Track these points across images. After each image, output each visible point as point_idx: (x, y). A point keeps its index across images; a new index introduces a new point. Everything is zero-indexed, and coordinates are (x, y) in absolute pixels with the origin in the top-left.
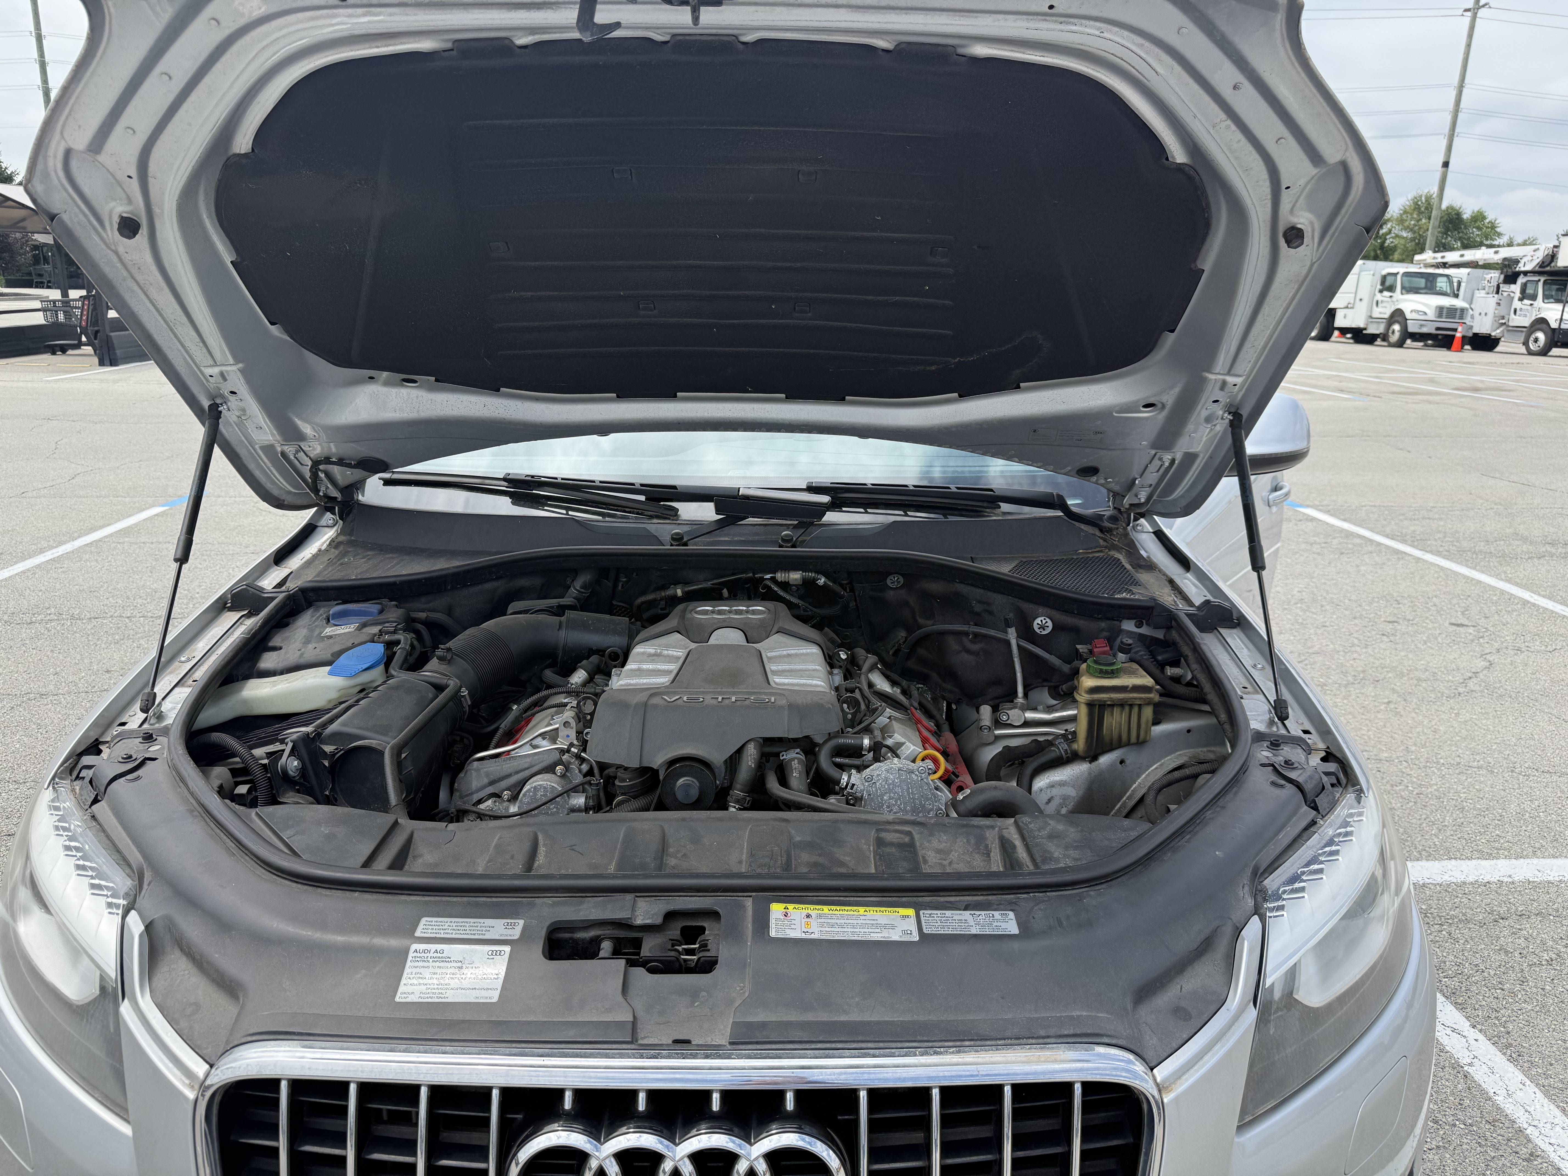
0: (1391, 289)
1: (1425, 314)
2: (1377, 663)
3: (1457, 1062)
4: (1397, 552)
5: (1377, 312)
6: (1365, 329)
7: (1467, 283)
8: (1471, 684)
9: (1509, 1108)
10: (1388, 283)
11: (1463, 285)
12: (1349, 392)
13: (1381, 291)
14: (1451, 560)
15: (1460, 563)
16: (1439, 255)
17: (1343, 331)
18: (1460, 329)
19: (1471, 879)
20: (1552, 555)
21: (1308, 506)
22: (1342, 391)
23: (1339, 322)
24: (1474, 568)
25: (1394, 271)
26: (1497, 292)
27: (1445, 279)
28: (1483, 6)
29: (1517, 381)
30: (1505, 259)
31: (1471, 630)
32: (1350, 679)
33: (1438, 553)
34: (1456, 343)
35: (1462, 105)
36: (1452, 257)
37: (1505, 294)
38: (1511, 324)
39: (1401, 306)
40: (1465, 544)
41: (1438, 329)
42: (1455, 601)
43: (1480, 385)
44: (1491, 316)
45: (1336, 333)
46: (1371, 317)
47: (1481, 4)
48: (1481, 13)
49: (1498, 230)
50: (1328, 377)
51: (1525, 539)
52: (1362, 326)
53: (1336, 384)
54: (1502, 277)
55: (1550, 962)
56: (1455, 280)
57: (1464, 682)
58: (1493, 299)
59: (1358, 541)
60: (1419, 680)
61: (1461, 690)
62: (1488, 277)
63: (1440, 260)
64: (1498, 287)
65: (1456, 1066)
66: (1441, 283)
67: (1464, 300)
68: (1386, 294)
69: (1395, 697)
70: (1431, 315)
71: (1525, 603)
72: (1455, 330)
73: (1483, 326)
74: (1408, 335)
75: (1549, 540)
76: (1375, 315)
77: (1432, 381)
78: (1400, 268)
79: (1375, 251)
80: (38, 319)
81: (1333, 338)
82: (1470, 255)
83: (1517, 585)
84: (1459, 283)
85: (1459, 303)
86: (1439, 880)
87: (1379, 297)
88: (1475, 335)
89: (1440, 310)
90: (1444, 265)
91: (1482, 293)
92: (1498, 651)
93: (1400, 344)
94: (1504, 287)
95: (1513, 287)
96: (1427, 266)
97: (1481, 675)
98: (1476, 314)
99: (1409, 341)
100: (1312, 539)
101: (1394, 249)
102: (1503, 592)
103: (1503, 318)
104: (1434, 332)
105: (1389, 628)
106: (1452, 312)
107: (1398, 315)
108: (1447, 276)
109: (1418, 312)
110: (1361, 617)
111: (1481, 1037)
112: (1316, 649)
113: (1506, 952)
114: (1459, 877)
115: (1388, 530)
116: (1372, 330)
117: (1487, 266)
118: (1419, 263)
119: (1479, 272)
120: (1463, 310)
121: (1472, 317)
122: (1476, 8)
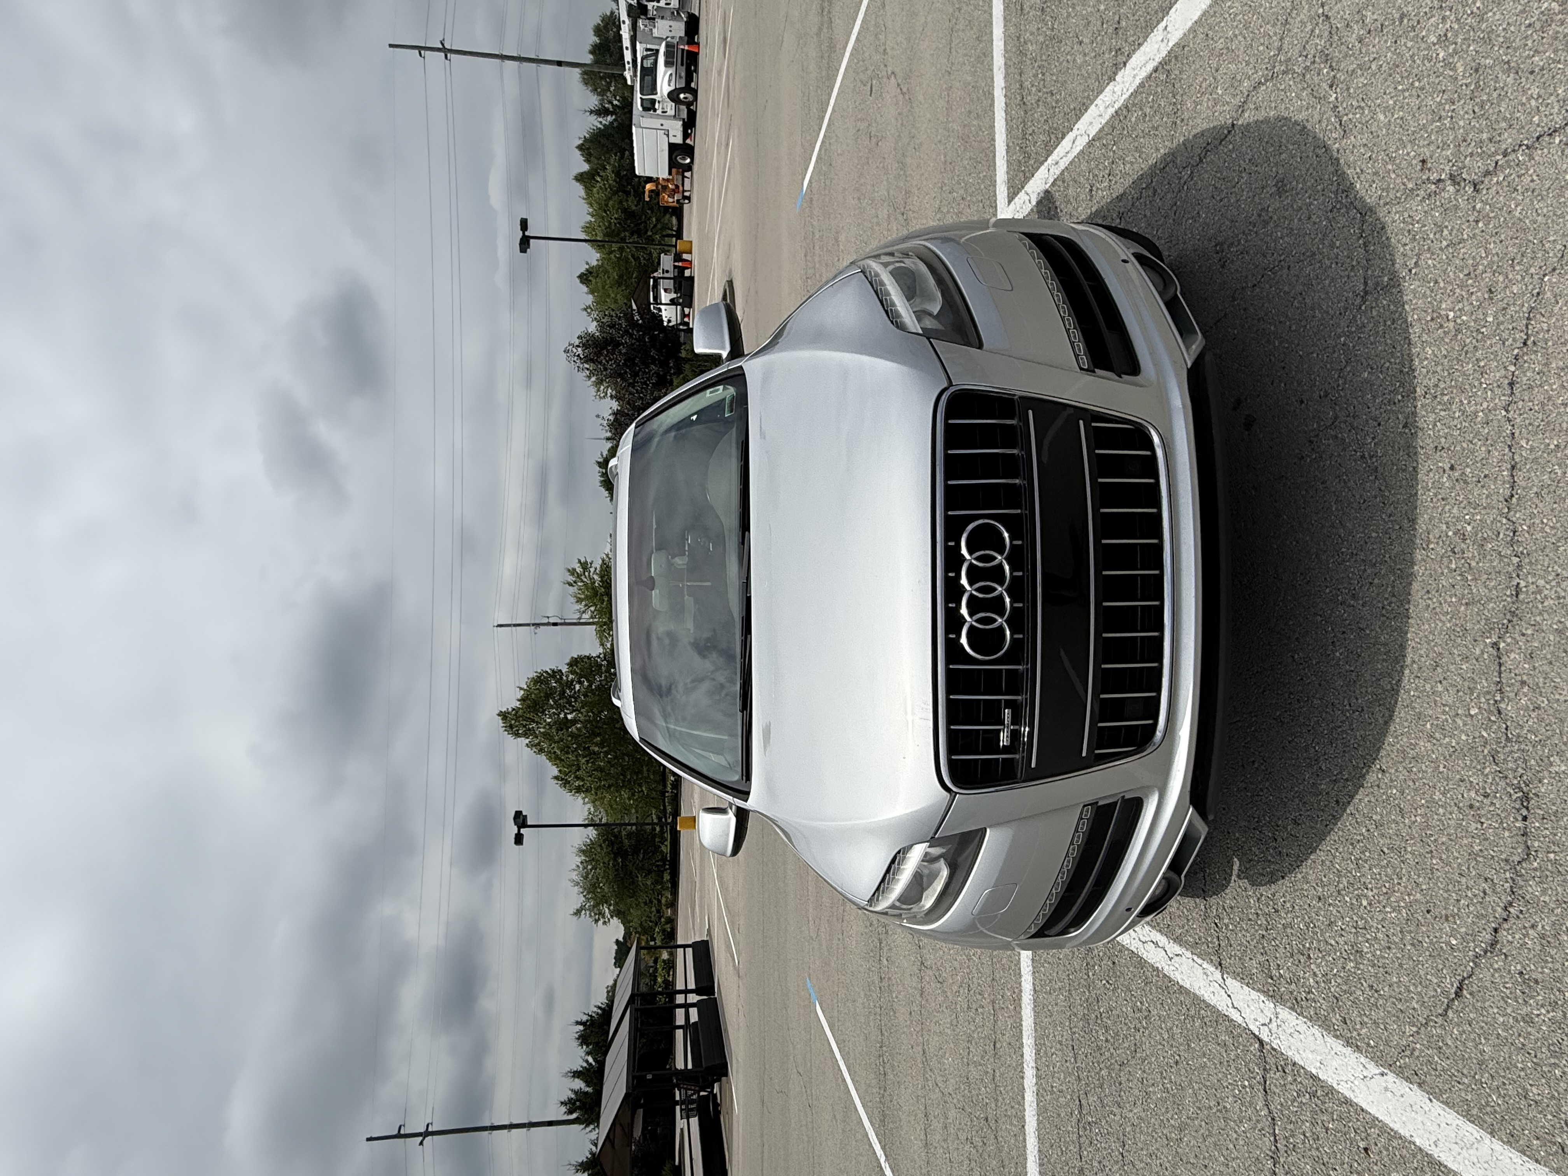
0: (653, 102)
1: (671, 75)
2: (894, 152)
3: (1088, 143)
4: (829, 125)
5: (671, 112)
6: (684, 120)
7: (647, 43)
8: (905, 90)
9: (1107, 117)
10: (649, 106)
11: (649, 46)
12: (728, 139)
13: (655, 110)
14: (834, 86)
15: (836, 80)
16: (627, 66)
17: (686, 135)
18: (682, 47)
19: (1004, 114)
20: (829, 12)
21: (802, 184)
22: (727, 145)
23: (679, 140)
24: (838, 71)
25: (639, 101)
26: (654, 19)
27: (645, 61)
28: (443, 44)
29: (718, 8)
30: (629, 15)
31: (874, 82)
32: (902, 173)
33: (830, 95)
34: (693, 49)
35: (515, 55)
36: (628, 56)
37: (655, 13)
38: (677, 6)
39: (666, 94)
40: (824, 74)
41: (682, 64)
42: (857, 90)
43: (722, 37)
44: (671, 23)
45: (688, 141)
46: (675, 116)
47: (441, 46)
48: (447, 46)
49: (608, 14)
50: (719, 153)
51: (820, 29)
52: (681, 123)
53: (723, 147)
54: (642, 17)
55: (1043, 75)
56: (645, 53)
57: (903, 94)
58: (660, 23)
59: (823, 151)
60: (902, 125)
61: (907, 98)
62: (642, 27)
63: (631, 65)
64: (650, 19)
65: (1090, 144)
66: (648, 63)
67: (660, 45)
68: (657, 106)
69: (912, 145)
70: (671, 71)
71: (857, 39)
72: (683, 50)
73: (679, 29)
74: (688, 88)
75: (820, 11)
76: (673, 113)
77: (720, 73)
78: (638, 96)
79: (625, 113)
80: (694, 1121)
81: (691, 143)
82: (626, 43)
83: (847, 43)
84: (647, 50)
85: (662, 49)
86: (1005, 135)
87: (659, 112)
88: (686, 34)
89: (668, 64)
90: (634, 61)
91: (655, 31)
92: (886, 66)
93: (695, 92)
94: (650, 15)
95: (650, 7)
96: (635, 76)
97: (900, 81)
98: (671, 34)
99: (693, 85)
100: (823, 184)
101: (624, 98)
102: (851, 54)
103: (673, 13)
104: (684, 67)
105: (874, 140)
106: (669, 54)
107: (673, 96)
108: (642, 59)
109: (670, 81)
110: (868, 158)
111: (1076, 126)
112: (886, 194)
113: (1039, 101)
114: (1003, 123)
115: (816, 128)
116: (684, 115)
117: (634, 27)
118: (633, 81)
119: (639, 35)
120: (667, 46)
121: (673, 38)
122: (445, 51)
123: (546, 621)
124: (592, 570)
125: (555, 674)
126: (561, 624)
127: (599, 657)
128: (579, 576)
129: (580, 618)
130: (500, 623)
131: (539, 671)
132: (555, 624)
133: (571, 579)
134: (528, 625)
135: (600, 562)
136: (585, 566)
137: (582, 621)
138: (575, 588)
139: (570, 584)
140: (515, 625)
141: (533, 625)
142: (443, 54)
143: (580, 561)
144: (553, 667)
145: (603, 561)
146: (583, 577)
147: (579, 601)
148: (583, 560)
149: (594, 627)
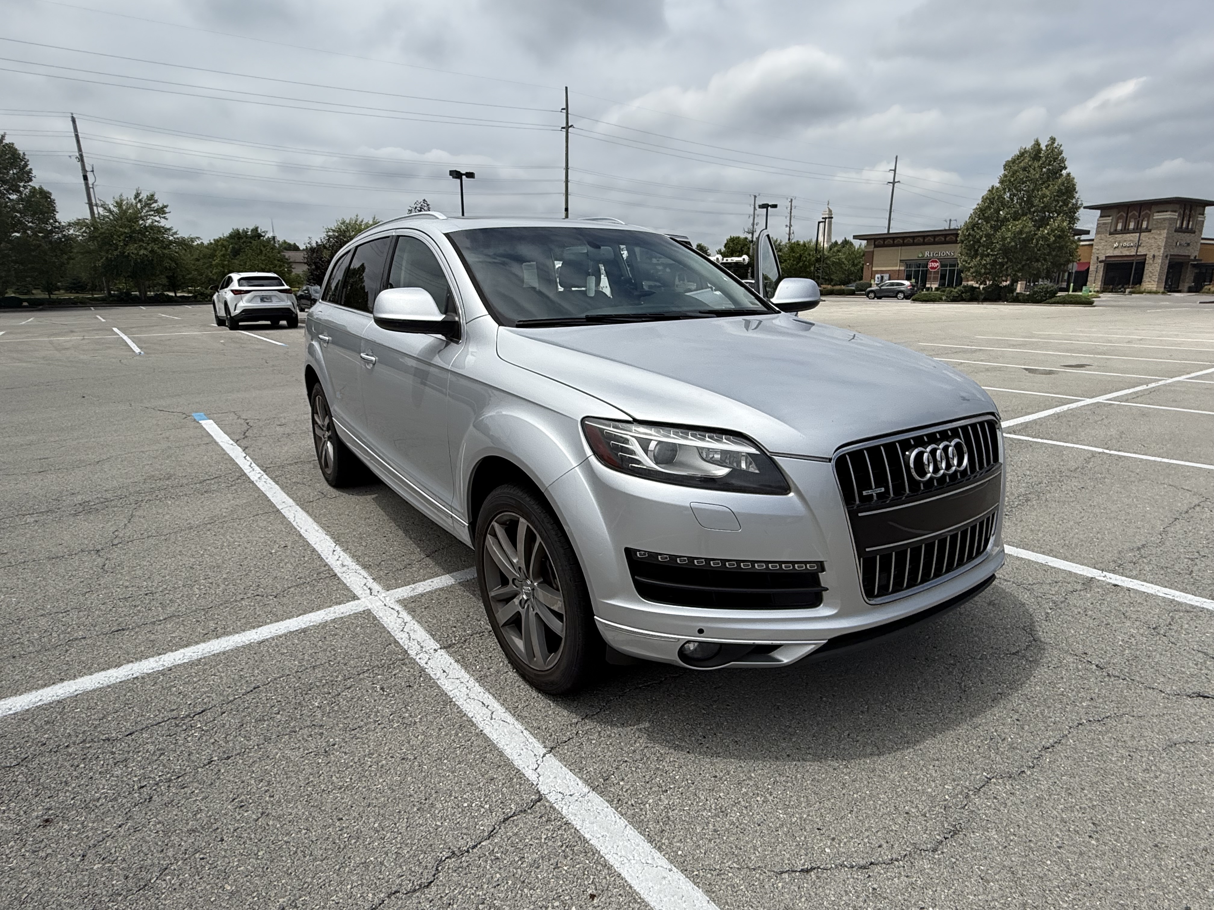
28: (571, 126)
48: (570, 129)
122: (567, 127)
123: (88, 168)
124: (157, 218)
125: (26, 175)
126: (87, 184)
127: (56, 221)
128: (147, 205)
129: (97, 205)
130: (77, 120)
131: (26, 157)
132: (85, 178)
133: (144, 196)
134: (80, 149)
135: (168, 226)
136: (161, 211)
137: (95, 208)
138: (134, 202)
139: (137, 196)
140: (77, 136)
141: (81, 155)
142: (565, 126)
143: (166, 207)
144: (34, 173)
145: (169, 229)
146: (147, 208)
147: (119, 205)
148: (167, 210)
149: (89, 217)
